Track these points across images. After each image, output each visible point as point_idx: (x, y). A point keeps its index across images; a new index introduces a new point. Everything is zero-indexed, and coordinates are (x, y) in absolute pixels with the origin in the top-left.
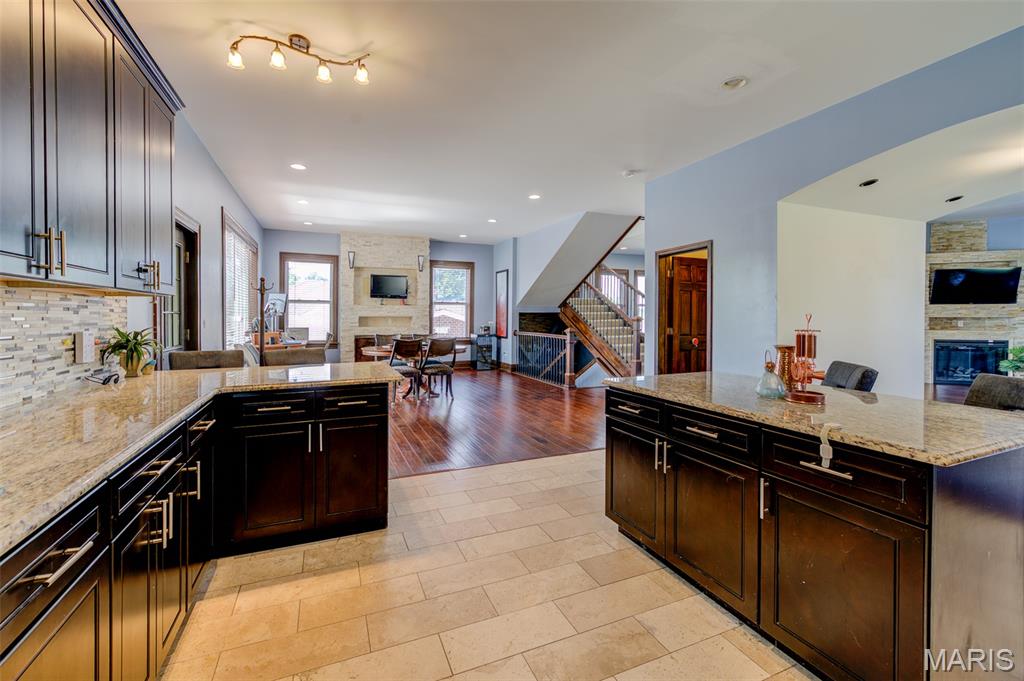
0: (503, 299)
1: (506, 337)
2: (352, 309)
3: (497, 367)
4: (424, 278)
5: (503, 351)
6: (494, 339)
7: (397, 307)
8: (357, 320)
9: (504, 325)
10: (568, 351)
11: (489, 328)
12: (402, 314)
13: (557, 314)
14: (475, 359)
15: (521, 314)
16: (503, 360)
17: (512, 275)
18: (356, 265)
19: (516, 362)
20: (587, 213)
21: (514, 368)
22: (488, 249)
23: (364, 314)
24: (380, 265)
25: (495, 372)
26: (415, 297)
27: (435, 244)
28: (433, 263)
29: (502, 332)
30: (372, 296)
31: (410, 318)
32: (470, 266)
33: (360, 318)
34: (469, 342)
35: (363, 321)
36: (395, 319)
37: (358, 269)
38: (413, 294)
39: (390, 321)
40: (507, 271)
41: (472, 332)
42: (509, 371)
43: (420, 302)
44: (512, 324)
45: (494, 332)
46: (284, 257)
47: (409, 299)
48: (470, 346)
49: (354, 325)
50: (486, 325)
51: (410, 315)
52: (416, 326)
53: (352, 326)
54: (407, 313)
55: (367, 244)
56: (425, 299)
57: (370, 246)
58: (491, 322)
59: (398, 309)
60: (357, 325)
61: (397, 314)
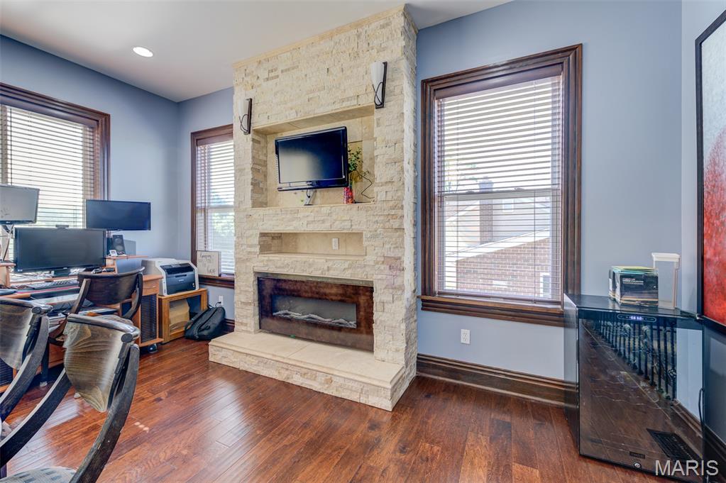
2: (250, 216)
4: (389, 124)
8: (256, 240)
18: (255, 126)
23: (271, 227)
31: (360, 235)
33: (265, 236)
43: (381, 193)
46: (196, 140)
47: (357, 187)
48: (562, 330)
49: (252, 250)
50: (638, 267)
51: (356, 228)
52: (370, 259)
53: (249, 253)
54: (347, 224)
55: (272, 74)
56: (391, 182)
57: (278, 76)
58: (673, 257)
59: (329, 215)
60: (257, 249)
61: (327, 224)
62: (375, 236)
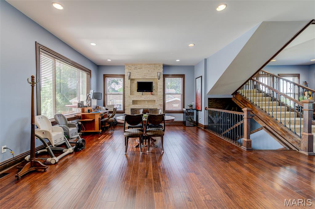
0: (199, 91)
1: (201, 111)
2: (129, 97)
3: (196, 124)
4: (160, 82)
5: (199, 117)
6: (195, 111)
7: (148, 96)
8: (132, 102)
9: (199, 104)
10: (245, 121)
11: (192, 106)
12: (151, 99)
13: (230, 99)
14: (185, 120)
15: (209, 99)
16: (199, 122)
17: (204, 79)
18: (131, 78)
19: (207, 124)
20: (263, 22)
21: (206, 127)
22: (192, 68)
23: (135, 99)
24: (141, 78)
25: (195, 128)
26: (157, 91)
27: (165, 67)
28: (165, 76)
29: (199, 108)
30: (138, 91)
31: (155, 101)
32: (183, 76)
33: (133, 101)
34: (182, 112)
35: (134, 102)
36: (148, 101)
37: (132, 80)
38: (156, 90)
39: (146, 102)
40: (201, 77)
41: (184, 107)
42: (203, 128)
43: (159, 94)
44: (204, 104)
45: (195, 108)
46: (105, 76)
47: (154, 92)
48: (183, 114)
49: (130, 104)
50: (191, 104)
51: (154, 100)
52: (157, 104)
53: (129, 104)
54: (153, 99)
55: (135, 68)
56: (161, 92)
57: (137, 69)
58: (194, 103)
59: (149, 97)
60: (132, 104)
61: (149, 99)
62: (158, 101)
